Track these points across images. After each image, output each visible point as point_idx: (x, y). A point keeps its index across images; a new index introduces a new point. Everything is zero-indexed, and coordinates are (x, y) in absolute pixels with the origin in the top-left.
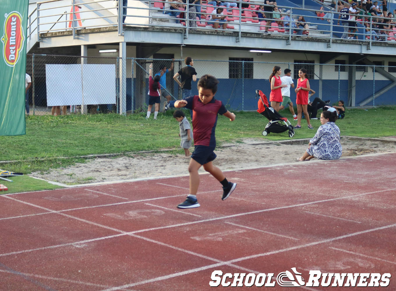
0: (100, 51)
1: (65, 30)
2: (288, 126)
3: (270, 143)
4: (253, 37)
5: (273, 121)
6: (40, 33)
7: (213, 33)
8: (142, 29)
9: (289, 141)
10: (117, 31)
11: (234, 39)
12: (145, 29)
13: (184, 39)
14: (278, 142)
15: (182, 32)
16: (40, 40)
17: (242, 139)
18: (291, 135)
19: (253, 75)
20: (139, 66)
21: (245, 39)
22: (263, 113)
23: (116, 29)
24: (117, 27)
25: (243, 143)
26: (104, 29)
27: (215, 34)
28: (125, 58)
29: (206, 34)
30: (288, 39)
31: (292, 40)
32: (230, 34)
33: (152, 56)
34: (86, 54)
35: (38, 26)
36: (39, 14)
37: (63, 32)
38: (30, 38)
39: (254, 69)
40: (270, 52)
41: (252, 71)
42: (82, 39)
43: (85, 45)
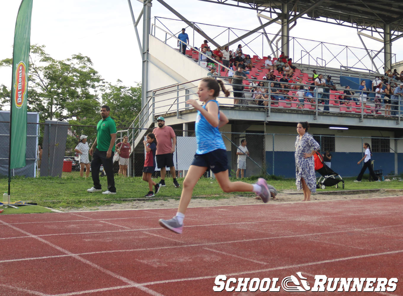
4: (329, 116)
6: (155, 115)
7: (293, 112)
8: (229, 108)
11: (312, 116)
12: (232, 109)
13: (267, 116)
15: (265, 111)
16: (154, 121)
19: (335, 148)
21: (322, 117)
27: (295, 112)
29: (287, 113)
30: (361, 117)
31: (364, 118)
32: (308, 112)
33: (245, 131)
34: (187, 130)
35: (154, 109)
36: (154, 100)
37: (171, 113)
38: (148, 120)
39: (335, 144)
40: (348, 129)
41: (334, 145)
42: (184, 119)
43: (186, 123)
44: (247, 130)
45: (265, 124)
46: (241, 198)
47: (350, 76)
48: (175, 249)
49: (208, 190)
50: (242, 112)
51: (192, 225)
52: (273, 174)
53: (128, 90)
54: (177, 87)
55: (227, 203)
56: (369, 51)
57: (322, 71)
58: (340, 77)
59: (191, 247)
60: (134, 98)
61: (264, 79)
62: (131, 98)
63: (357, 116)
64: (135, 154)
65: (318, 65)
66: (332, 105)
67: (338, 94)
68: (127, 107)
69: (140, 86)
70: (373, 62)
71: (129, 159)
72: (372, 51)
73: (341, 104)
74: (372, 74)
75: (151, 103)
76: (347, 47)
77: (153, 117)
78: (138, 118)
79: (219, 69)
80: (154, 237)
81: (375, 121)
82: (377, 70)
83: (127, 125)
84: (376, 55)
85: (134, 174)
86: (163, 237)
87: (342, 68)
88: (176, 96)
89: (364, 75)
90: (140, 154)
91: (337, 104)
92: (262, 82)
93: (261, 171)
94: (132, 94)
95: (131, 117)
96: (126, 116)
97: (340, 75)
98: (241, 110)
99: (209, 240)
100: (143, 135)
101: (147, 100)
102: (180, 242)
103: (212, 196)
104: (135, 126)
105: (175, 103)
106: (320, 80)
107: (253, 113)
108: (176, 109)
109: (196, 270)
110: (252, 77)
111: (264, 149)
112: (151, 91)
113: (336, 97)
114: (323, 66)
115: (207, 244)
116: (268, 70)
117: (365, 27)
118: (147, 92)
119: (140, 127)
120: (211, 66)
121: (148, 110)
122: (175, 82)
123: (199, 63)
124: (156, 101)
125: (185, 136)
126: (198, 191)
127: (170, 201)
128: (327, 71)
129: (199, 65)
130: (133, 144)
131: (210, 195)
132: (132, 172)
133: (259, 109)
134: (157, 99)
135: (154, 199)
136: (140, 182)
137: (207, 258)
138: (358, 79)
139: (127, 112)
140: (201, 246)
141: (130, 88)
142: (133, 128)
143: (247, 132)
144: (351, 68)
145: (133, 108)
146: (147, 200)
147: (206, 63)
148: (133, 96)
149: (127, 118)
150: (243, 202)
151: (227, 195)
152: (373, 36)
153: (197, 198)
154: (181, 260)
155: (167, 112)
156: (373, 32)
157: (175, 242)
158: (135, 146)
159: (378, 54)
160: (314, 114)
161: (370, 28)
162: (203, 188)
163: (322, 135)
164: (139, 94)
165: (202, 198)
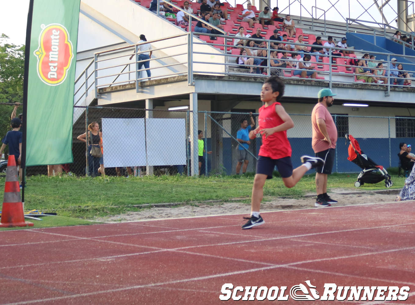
0: (170, 109)
1: (128, 83)
2: (383, 174)
3: (363, 193)
4: (345, 88)
5: (366, 169)
7: (300, 83)
8: (216, 78)
9: (385, 190)
10: (186, 80)
12: (220, 78)
14: (372, 191)
16: (98, 96)
17: (329, 189)
18: (389, 185)
20: (215, 122)
21: (336, 90)
22: (354, 161)
23: (186, 78)
24: (186, 76)
25: (331, 192)
26: (172, 78)
27: (302, 83)
28: (197, 112)
29: (291, 84)
30: (387, 90)
31: (391, 91)
32: (319, 83)
33: (230, 111)
34: (152, 108)
35: (96, 79)
36: (97, 66)
37: (125, 85)
38: (87, 95)
39: (349, 127)
40: (367, 106)
41: (347, 128)
42: (147, 93)
43: (150, 99)
44: (234, 108)
47: (356, 32)
58: (347, 34)
63: (382, 89)
70: (381, 12)
77: (96, 91)
87: (349, 22)
91: (349, 71)
97: (346, 32)
107: (247, 85)
113: (345, 62)
114: (320, 18)
116: (247, 24)
120: (171, 17)
121: (87, 80)
124: (99, 67)
125: (149, 117)
128: (327, 26)
138: (373, 37)
143: (233, 110)
155: (111, 85)
160: (327, 85)
163: (337, 114)
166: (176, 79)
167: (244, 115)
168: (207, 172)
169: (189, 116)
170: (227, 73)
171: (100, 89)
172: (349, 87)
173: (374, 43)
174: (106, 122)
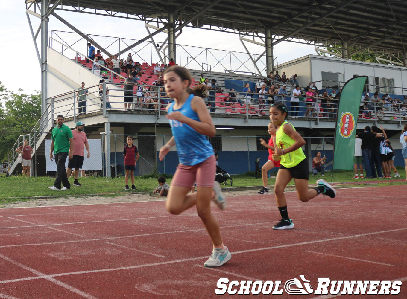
0: (101, 133)
4: (215, 117)
6: (54, 120)
8: (122, 112)
12: (125, 112)
13: (158, 119)
15: (156, 114)
16: (54, 125)
19: (221, 147)
23: (101, 113)
28: (109, 135)
30: (246, 118)
31: (249, 118)
33: (137, 133)
35: (53, 115)
36: (53, 107)
37: (68, 118)
38: (48, 125)
39: (222, 143)
40: (233, 129)
41: (221, 145)
44: (139, 132)
45: (156, 127)
46: (136, 196)
47: (234, 79)
48: (78, 243)
49: (105, 189)
50: (134, 116)
51: (93, 221)
52: (165, 173)
53: (28, 98)
54: (73, 93)
55: (122, 200)
56: (251, 55)
57: (207, 75)
58: (225, 81)
59: (93, 241)
60: (34, 105)
61: (154, 84)
62: (32, 105)
63: (242, 117)
64: (37, 156)
65: (204, 70)
66: (218, 107)
67: (224, 96)
68: (28, 114)
69: (39, 94)
70: (255, 65)
71: (31, 160)
72: (254, 55)
73: (226, 106)
74: (255, 76)
75: (50, 109)
76: (230, 52)
77: (52, 122)
78: (39, 123)
79: (112, 76)
80: (59, 232)
81: (260, 120)
82: (260, 73)
83: (28, 129)
84: (258, 59)
85: (36, 175)
86: (67, 232)
87: (227, 72)
88: (73, 102)
89: (248, 77)
90: (41, 156)
91: (223, 106)
92: (152, 88)
93: (153, 170)
94: (32, 102)
95: (31, 122)
96: (27, 121)
97: (224, 79)
98: (133, 114)
99: (109, 234)
100: (44, 138)
101: (46, 106)
102: (83, 236)
103: (109, 194)
104: (36, 130)
105: (72, 108)
106: (206, 83)
107: (144, 116)
108: (73, 114)
109: (99, 262)
110: (142, 83)
111: (155, 149)
112: (50, 98)
113: (221, 100)
114: (208, 71)
115: (107, 238)
116: (157, 76)
117: (247, 33)
118: (47, 99)
119: (40, 131)
120: (104, 73)
121: (48, 115)
122: (72, 90)
123: (93, 71)
124: (54, 107)
126: (96, 189)
127: (70, 199)
128: (212, 75)
129: (93, 73)
130: (34, 147)
131: (107, 193)
132: (34, 173)
133: (149, 112)
134: (55, 105)
135: (56, 197)
136: (42, 182)
137: (109, 252)
139: (28, 118)
140: (102, 240)
141: (30, 96)
142: (35, 133)
143: (139, 134)
144: (234, 71)
145: (34, 114)
146: (49, 198)
147: (100, 71)
148: (33, 103)
149: (28, 124)
150: (138, 199)
151: (123, 193)
152: (255, 41)
153: (95, 196)
154: (85, 253)
156: (255, 37)
157: (78, 236)
158: (37, 148)
159: (260, 57)
161: (251, 34)
162: (100, 187)
164: (39, 101)
165: (99, 195)
166: (96, 113)
167: (142, 136)
168: (116, 174)
169: (104, 138)
170: (134, 109)
171: (55, 121)
172: (218, 116)
173: (243, 86)
174: (48, 142)
